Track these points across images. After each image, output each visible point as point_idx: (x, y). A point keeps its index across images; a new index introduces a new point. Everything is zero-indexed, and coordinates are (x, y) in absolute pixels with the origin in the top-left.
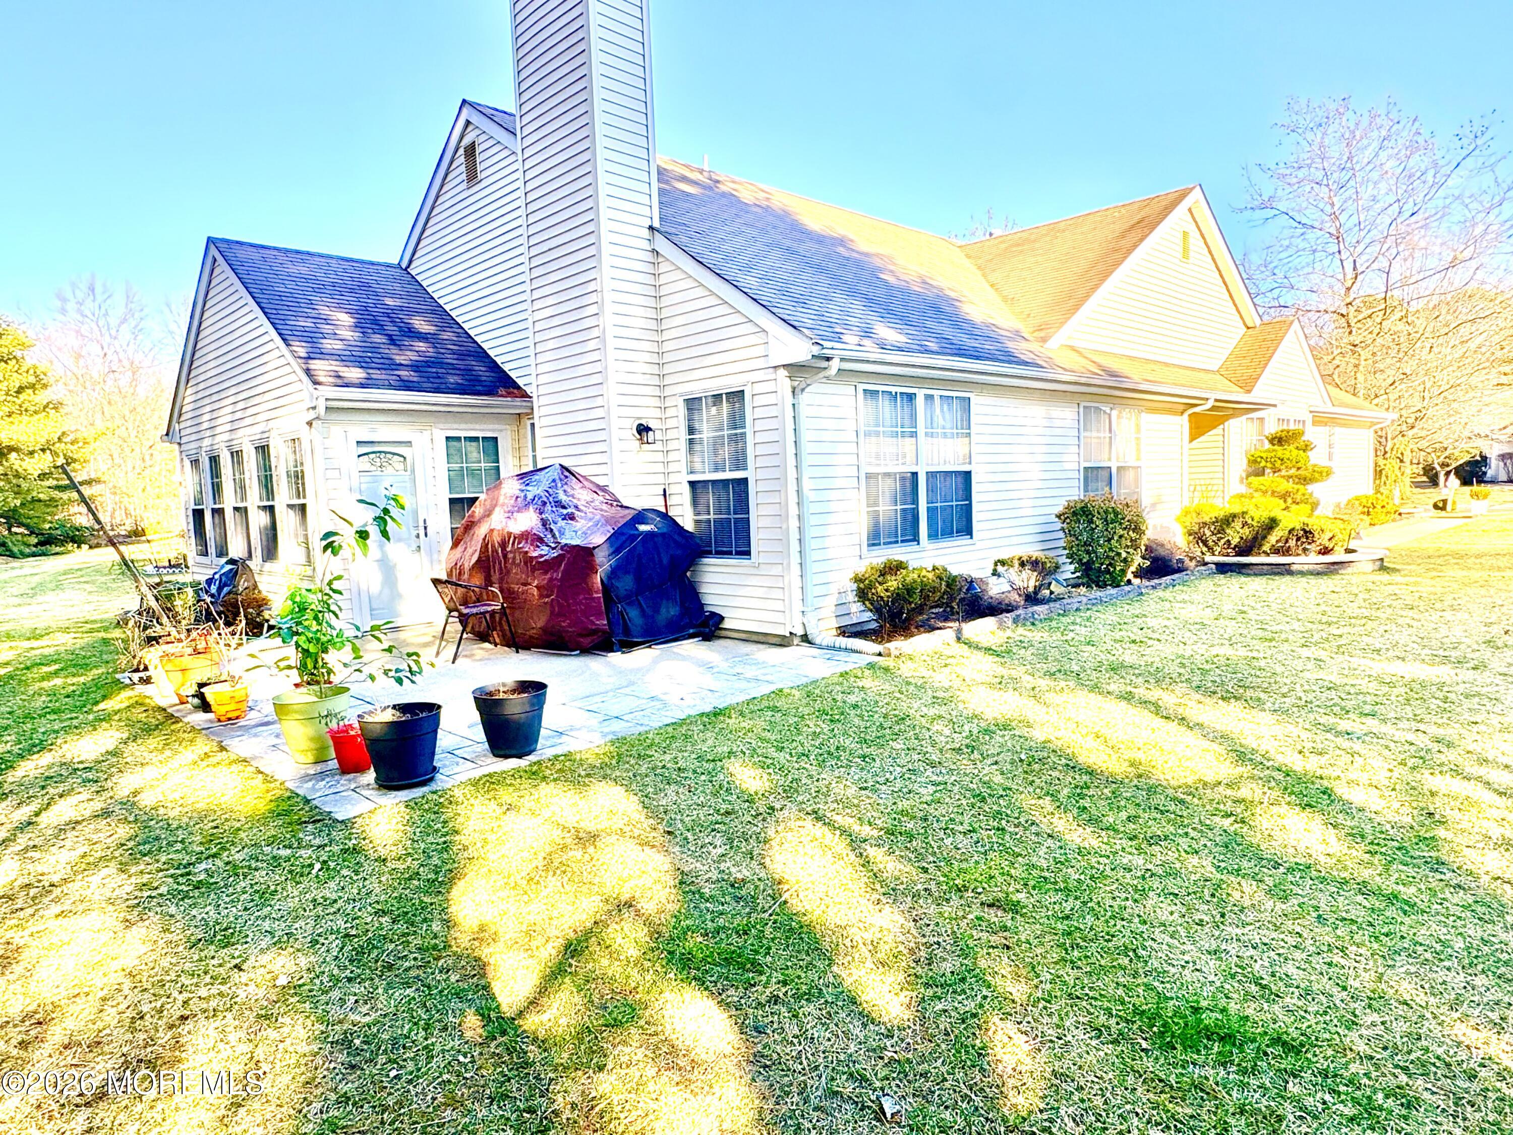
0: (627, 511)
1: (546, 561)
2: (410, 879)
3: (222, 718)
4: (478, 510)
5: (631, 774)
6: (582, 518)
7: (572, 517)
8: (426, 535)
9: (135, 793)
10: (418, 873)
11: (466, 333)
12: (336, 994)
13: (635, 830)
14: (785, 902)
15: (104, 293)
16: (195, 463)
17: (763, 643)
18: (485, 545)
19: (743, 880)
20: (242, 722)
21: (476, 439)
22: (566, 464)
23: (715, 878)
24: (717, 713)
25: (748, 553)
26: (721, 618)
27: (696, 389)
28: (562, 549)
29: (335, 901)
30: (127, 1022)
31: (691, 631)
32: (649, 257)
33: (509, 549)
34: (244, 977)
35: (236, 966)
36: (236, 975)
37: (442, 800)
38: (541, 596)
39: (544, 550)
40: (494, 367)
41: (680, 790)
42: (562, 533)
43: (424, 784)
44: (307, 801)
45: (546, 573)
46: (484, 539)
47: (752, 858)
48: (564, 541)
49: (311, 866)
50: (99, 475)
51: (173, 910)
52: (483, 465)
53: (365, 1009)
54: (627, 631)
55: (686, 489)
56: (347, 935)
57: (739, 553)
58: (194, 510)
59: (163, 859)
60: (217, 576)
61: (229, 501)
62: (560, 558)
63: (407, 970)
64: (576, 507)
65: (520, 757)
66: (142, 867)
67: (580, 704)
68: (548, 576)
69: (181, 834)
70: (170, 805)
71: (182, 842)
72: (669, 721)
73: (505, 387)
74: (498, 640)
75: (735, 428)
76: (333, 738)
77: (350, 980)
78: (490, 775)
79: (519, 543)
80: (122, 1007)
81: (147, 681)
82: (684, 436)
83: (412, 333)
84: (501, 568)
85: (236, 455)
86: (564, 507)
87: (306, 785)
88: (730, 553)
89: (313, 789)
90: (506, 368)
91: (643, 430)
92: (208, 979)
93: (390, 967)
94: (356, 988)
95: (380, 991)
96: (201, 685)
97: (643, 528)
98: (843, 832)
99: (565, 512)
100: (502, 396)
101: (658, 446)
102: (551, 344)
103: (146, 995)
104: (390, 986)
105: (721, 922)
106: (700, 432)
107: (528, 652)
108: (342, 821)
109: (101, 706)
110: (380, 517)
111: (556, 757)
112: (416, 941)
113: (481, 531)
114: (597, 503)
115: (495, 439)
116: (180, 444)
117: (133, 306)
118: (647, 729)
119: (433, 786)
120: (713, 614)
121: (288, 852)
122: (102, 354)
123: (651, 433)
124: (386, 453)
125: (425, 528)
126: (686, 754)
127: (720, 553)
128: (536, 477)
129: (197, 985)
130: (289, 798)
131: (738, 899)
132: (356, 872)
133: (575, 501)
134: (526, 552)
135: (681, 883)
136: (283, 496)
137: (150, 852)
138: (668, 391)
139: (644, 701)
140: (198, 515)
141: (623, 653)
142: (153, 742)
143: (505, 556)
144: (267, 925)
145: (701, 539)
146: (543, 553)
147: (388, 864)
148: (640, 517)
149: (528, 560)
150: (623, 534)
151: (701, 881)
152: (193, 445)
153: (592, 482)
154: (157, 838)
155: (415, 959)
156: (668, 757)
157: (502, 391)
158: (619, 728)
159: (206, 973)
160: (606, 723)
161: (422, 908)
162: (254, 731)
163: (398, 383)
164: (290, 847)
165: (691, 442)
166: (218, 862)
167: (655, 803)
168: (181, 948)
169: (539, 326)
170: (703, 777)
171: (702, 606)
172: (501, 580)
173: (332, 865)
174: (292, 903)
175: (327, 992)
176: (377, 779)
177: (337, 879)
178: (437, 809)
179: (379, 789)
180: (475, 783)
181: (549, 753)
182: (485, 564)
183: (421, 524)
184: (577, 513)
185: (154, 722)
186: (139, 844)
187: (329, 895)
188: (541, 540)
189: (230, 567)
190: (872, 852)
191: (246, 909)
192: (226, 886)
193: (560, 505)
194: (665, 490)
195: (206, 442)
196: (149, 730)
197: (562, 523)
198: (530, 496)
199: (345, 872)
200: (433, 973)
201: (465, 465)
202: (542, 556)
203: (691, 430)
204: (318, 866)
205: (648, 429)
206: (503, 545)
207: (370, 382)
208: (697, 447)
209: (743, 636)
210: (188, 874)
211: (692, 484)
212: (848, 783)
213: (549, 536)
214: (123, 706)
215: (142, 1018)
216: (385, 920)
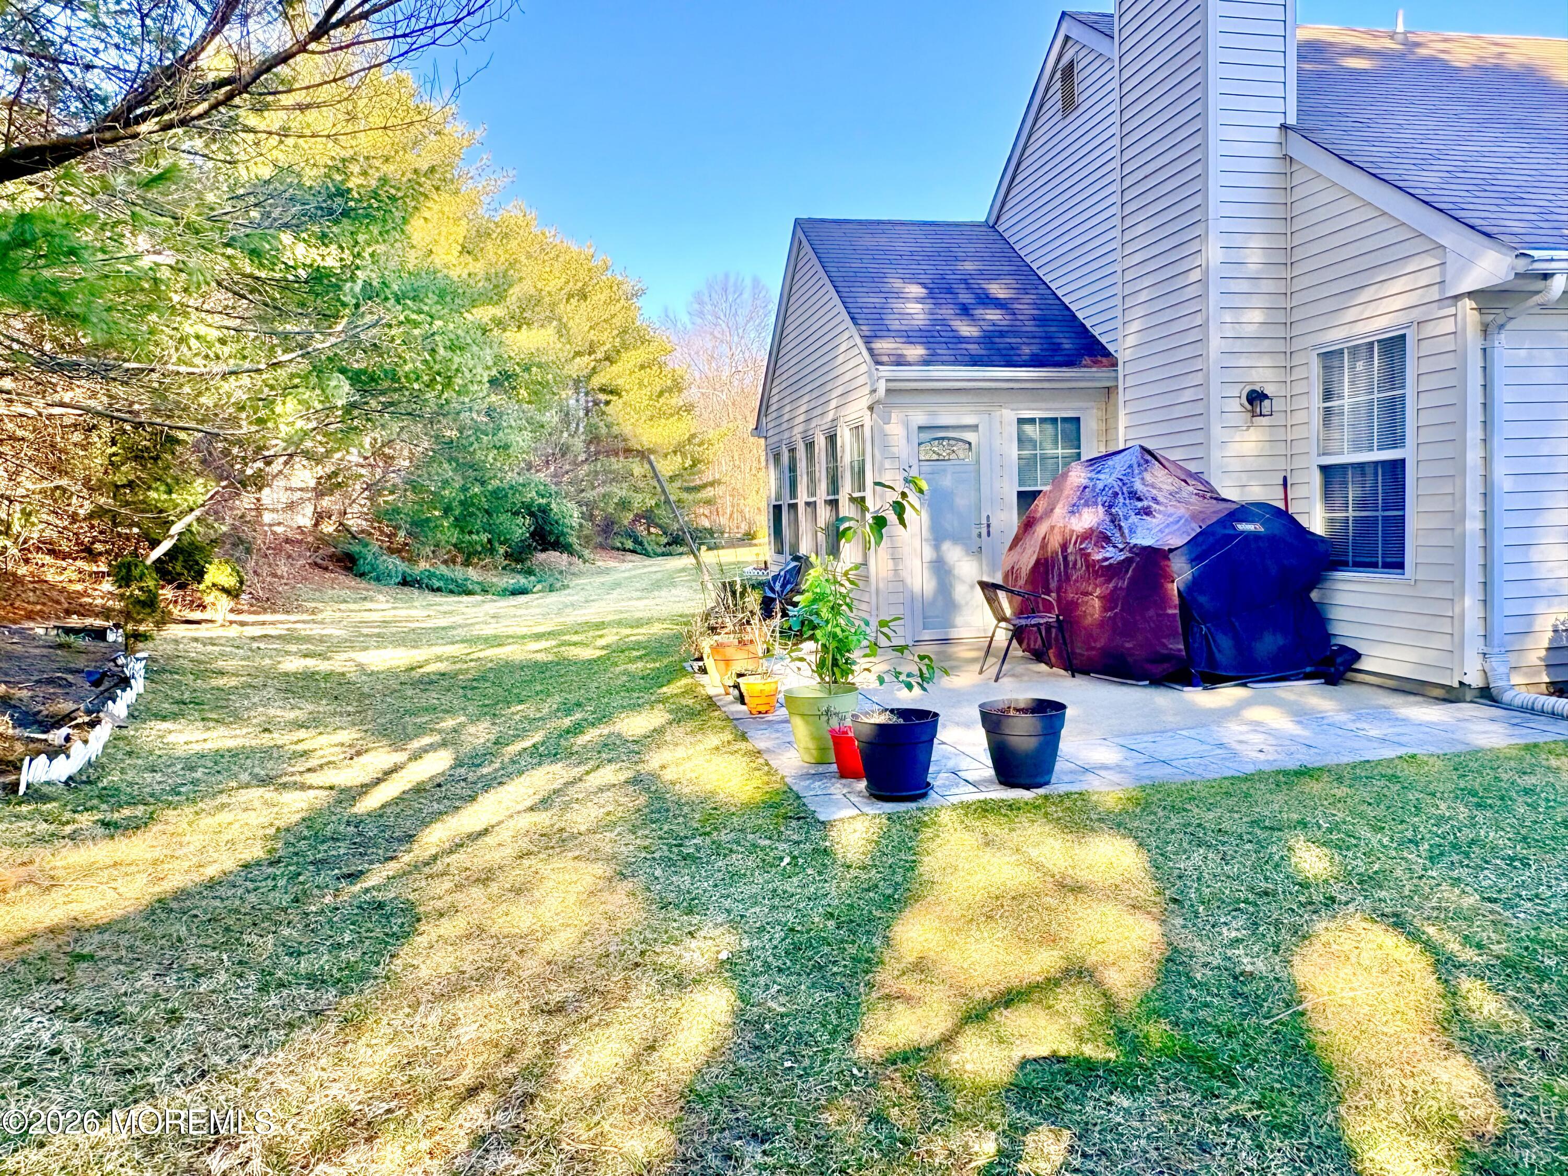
0: (1223, 505)
1: (1111, 565)
2: (868, 890)
3: (754, 711)
4: (1040, 504)
5: (1153, 828)
6: (1160, 512)
7: (1147, 512)
8: (989, 534)
9: (663, 767)
10: (877, 886)
11: (1054, 294)
12: (762, 980)
13: (1134, 890)
14: (1303, 1014)
15: (735, 292)
16: (777, 457)
17: (1415, 694)
18: (1044, 545)
19: (1251, 974)
20: (770, 717)
21: (1054, 420)
22: (1150, 447)
23: (1215, 963)
24: (1303, 773)
25: (1401, 566)
26: (1357, 656)
27: (1335, 336)
28: (1131, 551)
29: (792, 895)
30: (596, 957)
31: (1308, 669)
32: (1278, 166)
33: (1069, 551)
34: (694, 944)
35: (690, 933)
36: (688, 940)
37: (926, 819)
38: (1105, 609)
39: (1110, 552)
40: (1083, 332)
41: (1210, 855)
42: (1132, 531)
43: (913, 799)
44: (799, 797)
45: (1109, 581)
46: (1044, 538)
47: (1276, 952)
48: (1133, 541)
49: (781, 859)
50: (717, 476)
51: (658, 873)
52: (1060, 451)
53: (782, 999)
54: (1212, 662)
55: (1317, 478)
56: (792, 930)
57: (1387, 566)
58: (775, 506)
59: (666, 828)
60: (782, 573)
61: (803, 497)
62: (1128, 561)
63: (834, 974)
64: (1154, 499)
65: (1028, 789)
66: (647, 832)
67: (1121, 741)
68: (1111, 585)
69: (686, 809)
70: (685, 783)
71: (685, 817)
72: (1229, 773)
73: (1090, 355)
74: (1053, 660)
75: (1393, 389)
76: (833, 737)
77: (780, 970)
78: (985, 802)
79: (1081, 543)
80: (597, 943)
81: (703, 671)
82: (1316, 402)
83: (987, 301)
84: (1060, 574)
85: (810, 446)
86: (1139, 499)
87: (802, 783)
88: (1374, 565)
89: (808, 788)
90: (1096, 332)
91: (1256, 398)
92: (665, 937)
93: (821, 968)
94: (782, 979)
95: (803, 987)
96: (740, 675)
97: (1242, 527)
98: (1429, 946)
99: (1139, 504)
100: (1085, 366)
101: (1278, 419)
102: (1143, 296)
103: (617, 939)
104: (814, 985)
105: (1201, 1014)
106: (1341, 397)
107: (1087, 677)
108: (823, 823)
109: (665, 689)
110: (897, 503)
111: (1068, 795)
112: (852, 950)
113: (1041, 529)
114: (1184, 494)
115: (1078, 419)
116: (766, 438)
117: (758, 302)
118: (1194, 778)
119: (922, 803)
120: (1344, 649)
121: (767, 842)
122: (729, 354)
123: (1266, 403)
124: (949, 439)
125: (988, 526)
126: (1236, 816)
127: (1360, 565)
128: (1110, 463)
129: (655, 940)
130: (785, 792)
131: (1235, 995)
132: (820, 873)
133: (1154, 492)
134: (1089, 554)
135: (1169, 960)
136: (846, 488)
137: (658, 820)
138: (1297, 345)
139: (1208, 747)
140: (777, 509)
141: (1205, 689)
142: (690, 725)
143: (1065, 558)
144: (727, 903)
145: (1332, 544)
146: (1108, 555)
147: (851, 871)
148: (1242, 512)
149: (1090, 565)
150: (1213, 534)
151: (1196, 964)
152: (775, 439)
153: (1181, 468)
154: (668, 810)
155: (845, 966)
156: (1211, 815)
157: (1087, 360)
158: (1160, 772)
159: (666, 932)
160: (1147, 766)
161: (869, 920)
162: (776, 726)
163: (967, 359)
164: (770, 838)
165: (1328, 412)
166: (708, 840)
167: (1171, 864)
168: (654, 907)
169: (1129, 276)
170: (1248, 846)
171: (1329, 636)
172: (1059, 590)
173: (801, 861)
174: (755, 889)
175: (757, 976)
176: (867, 787)
177: (801, 876)
178: (918, 827)
179: (868, 798)
180: (966, 807)
181: (1062, 789)
182: (1043, 568)
183: (984, 521)
184: (1155, 506)
185: (699, 707)
186: (652, 812)
187: (789, 889)
188: (1107, 539)
189: (794, 564)
190: (1466, 984)
191: (716, 886)
192: (708, 863)
193: (1134, 496)
194: (1285, 479)
195: (786, 435)
196: (692, 714)
197: (1134, 519)
198: (1100, 485)
199: (810, 871)
200: (857, 984)
201: (1038, 452)
202: (1106, 559)
203: (1328, 395)
204: (787, 860)
205: (1262, 396)
206: (1064, 547)
207: (934, 358)
208: (1335, 420)
209: (1390, 683)
210: (681, 845)
211: (1324, 469)
212: (1468, 889)
213: (1118, 535)
214: (679, 691)
215: (608, 956)
216: (831, 924)
